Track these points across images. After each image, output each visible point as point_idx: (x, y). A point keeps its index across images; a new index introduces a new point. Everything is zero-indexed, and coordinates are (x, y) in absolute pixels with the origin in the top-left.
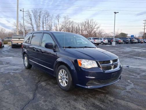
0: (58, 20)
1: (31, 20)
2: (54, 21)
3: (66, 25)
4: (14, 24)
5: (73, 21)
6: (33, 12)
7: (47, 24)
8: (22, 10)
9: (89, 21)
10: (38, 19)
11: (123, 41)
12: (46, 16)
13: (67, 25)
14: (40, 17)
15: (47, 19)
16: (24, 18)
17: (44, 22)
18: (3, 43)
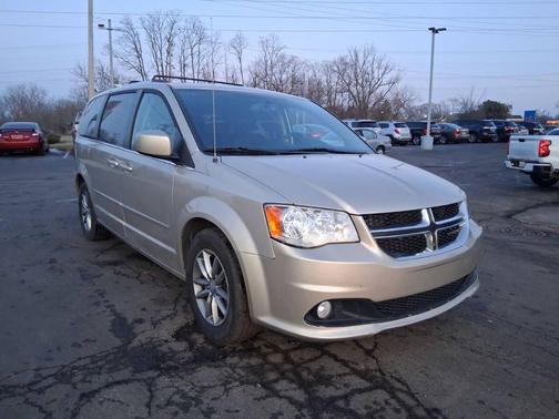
0: (240, 53)
1: (139, 56)
2: (223, 60)
3: (269, 73)
4: (79, 70)
5: (293, 58)
6: (147, 23)
7: (196, 70)
8: (106, 26)
9: (361, 56)
10: (164, 50)
11: (470, 132)
12: (195, 38)
13: (273, 74)
14: (171, 44)
15: (195, 49)
16: (115, 47)
17: (188, 61)
18: (45, 140)
